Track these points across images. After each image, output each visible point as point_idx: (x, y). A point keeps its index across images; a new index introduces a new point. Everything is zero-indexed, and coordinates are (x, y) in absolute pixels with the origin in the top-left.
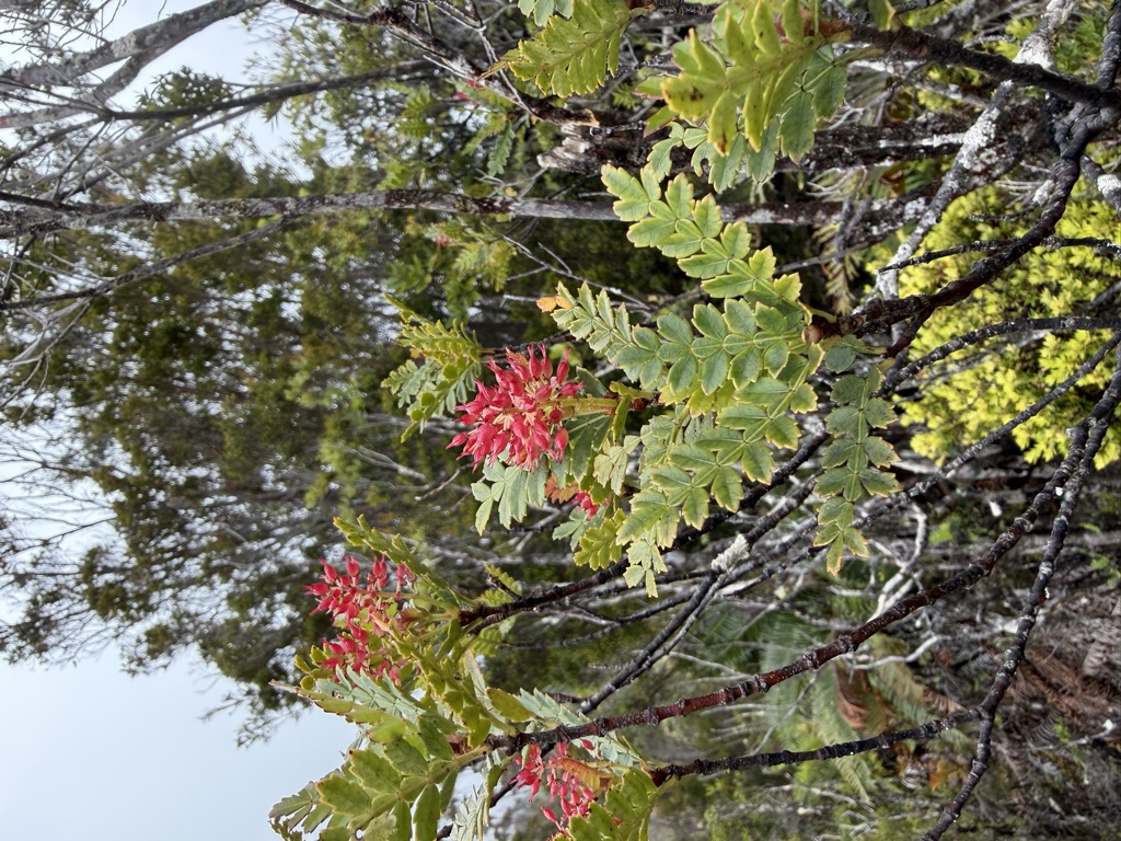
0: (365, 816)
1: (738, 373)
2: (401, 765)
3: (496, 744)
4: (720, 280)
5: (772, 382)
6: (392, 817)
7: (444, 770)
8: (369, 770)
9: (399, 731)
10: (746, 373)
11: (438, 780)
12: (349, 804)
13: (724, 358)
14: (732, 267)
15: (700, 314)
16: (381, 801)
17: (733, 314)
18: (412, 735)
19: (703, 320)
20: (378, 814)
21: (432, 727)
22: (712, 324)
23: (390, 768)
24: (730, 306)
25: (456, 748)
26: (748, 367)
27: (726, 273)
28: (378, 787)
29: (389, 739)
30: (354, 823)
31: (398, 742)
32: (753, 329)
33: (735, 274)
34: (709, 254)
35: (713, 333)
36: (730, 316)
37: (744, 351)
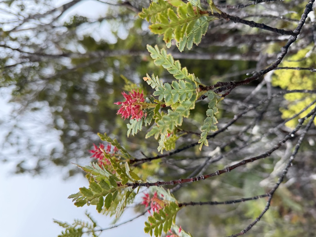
0: (91, 198)
1: (181, 99)
2: (103, 187)
3: (129, 185)
4: (177, 75)
5: (188, 101)
6: (98, 199)
7: (114, 190)
8: (94, 187)
9: (104, 179)
10: (183, 99)
11: (112, 192)
12: (87, 194)
13: (178, 95)
14: (179, 72)
15: (173, 83)
16: (96, 195)
17: (181, 84)
18: (107, 180)
19: (174, 85)
20: (95, 198)
21: (112, 179)
22: (176, 86)
23: (100, 187)
24: (180, 82)
25: (119, 185)
26: (183, 97)
27: (178, 73)
28: (96, 192)
29: (100, 180)
30: (88, 199)
31: (103, 181)
32: (185, 88)
33: (180, 74)
34: (173, 68)
35: (176, 88)
36: (180, 84)
37: (183, 93)
